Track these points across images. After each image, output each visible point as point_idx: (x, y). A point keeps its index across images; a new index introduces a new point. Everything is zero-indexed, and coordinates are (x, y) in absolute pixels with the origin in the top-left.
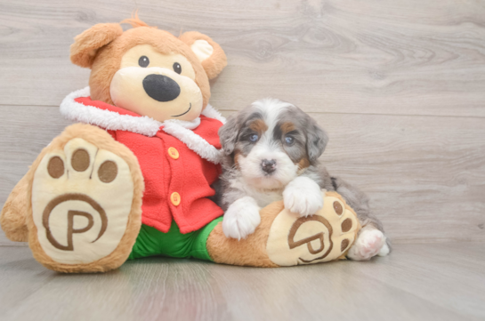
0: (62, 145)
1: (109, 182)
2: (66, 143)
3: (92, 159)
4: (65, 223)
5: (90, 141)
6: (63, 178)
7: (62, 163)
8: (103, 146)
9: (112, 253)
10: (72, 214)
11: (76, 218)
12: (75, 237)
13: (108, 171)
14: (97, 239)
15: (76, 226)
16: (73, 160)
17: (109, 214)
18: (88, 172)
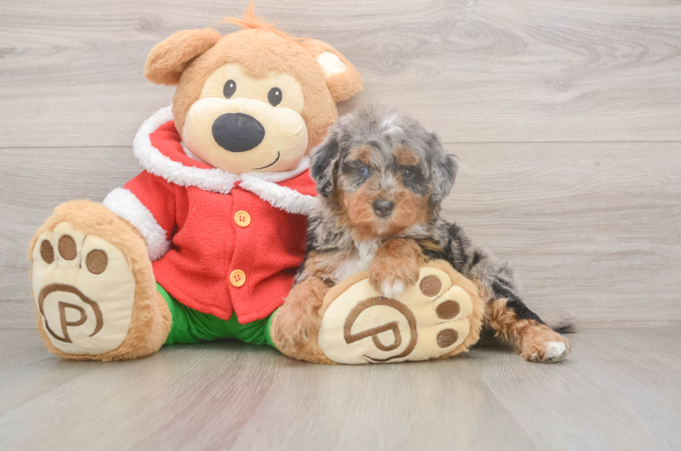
0: (52, 228)
1: (98, 273)
2: (54, 227)
3: (79, 248)
4: (57, 314)
5: (76, 226)
6: (53, 264)
7: (51, 249)
8: (92, 231)
9: (119, 347)
10: (63, 305)
11: (67, 309)
12: (69, 329)
13: (97, 261)
14: (94, 334)
15: (69, 319)
16: (59, 247)
17: (103, 307)
18: (76, 261)
